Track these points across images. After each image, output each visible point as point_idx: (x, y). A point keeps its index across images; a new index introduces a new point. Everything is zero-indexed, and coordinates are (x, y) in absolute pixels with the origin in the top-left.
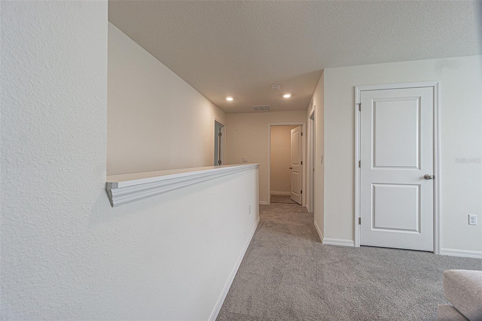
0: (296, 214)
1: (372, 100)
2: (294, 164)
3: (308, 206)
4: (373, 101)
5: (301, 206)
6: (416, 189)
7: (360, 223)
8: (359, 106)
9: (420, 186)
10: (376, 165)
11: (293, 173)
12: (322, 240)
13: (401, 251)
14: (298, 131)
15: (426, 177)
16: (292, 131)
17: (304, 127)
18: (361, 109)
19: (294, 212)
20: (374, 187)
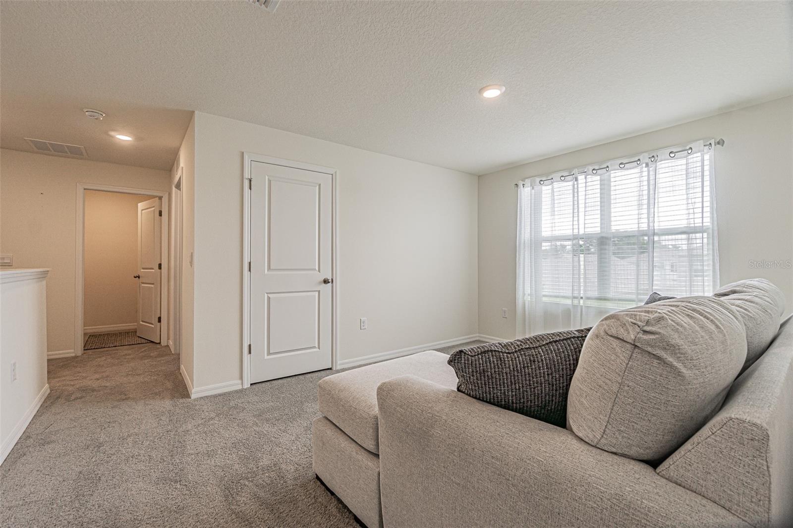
0: (146, 361)
1: (267, 177)
2: (143, 269)
3: (171, 343)
4: (268, 179)
5: (158, 346)
6: (315, 296)
7: (250, 353)
8: (249, 182)
9: (319, 292)
10: (271, 268)
11: (143, 285)
12: (191, 391)
13: (300, 377)
14: (154, 207)
15: (326, 282)
16: (141, 206)
17: (165, 200)
18: (252, 187)
19: (142, 358)
20: (269, 298)
